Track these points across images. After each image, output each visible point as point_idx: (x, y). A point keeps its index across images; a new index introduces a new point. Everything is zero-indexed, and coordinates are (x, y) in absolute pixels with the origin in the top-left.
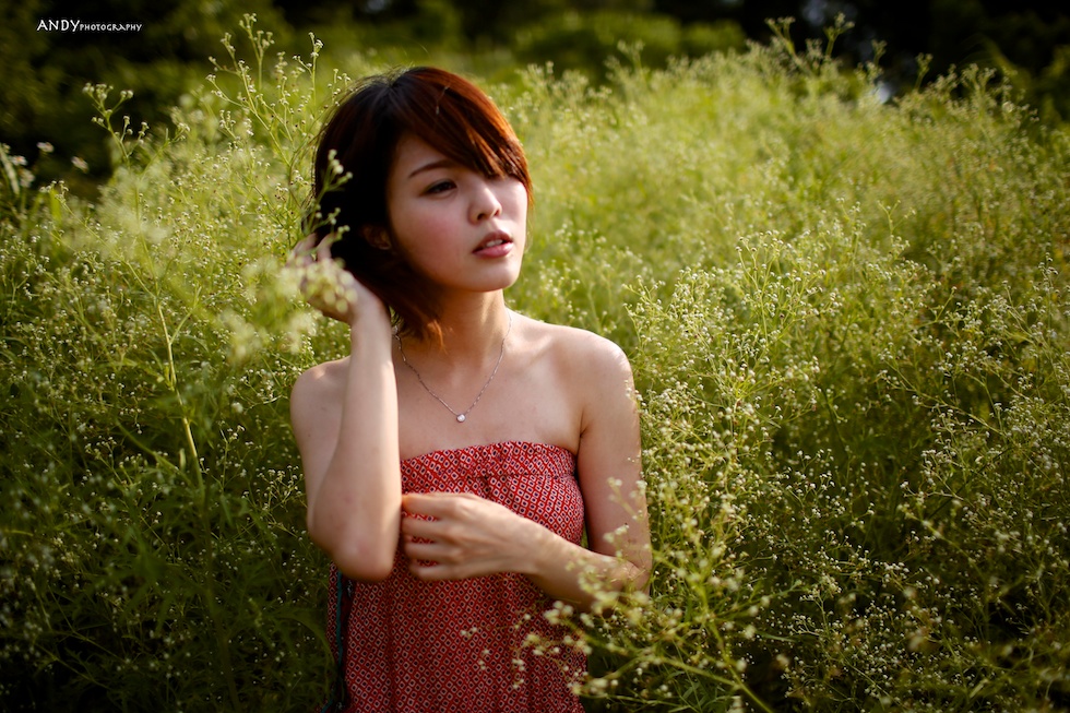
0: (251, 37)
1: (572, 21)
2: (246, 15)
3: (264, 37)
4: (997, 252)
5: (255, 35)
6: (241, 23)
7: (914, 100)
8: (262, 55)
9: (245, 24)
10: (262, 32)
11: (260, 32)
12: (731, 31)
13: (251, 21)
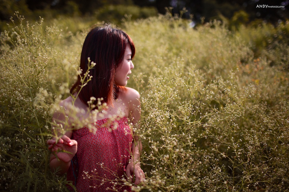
0: (18, 18)
1: (111, 8)
2: (16, 12)
3: (22, 17)
4: (222, 67)
5: (19, 17)
6: (15, 14)
7: (201, 28)
8: (22, 22)
9: (16, 14)
10: (21, 16)
11: (20, 16)
12: (153, 10)
13: (17, 13)
